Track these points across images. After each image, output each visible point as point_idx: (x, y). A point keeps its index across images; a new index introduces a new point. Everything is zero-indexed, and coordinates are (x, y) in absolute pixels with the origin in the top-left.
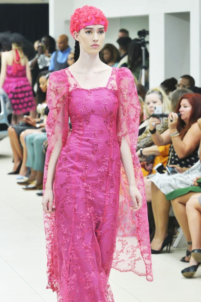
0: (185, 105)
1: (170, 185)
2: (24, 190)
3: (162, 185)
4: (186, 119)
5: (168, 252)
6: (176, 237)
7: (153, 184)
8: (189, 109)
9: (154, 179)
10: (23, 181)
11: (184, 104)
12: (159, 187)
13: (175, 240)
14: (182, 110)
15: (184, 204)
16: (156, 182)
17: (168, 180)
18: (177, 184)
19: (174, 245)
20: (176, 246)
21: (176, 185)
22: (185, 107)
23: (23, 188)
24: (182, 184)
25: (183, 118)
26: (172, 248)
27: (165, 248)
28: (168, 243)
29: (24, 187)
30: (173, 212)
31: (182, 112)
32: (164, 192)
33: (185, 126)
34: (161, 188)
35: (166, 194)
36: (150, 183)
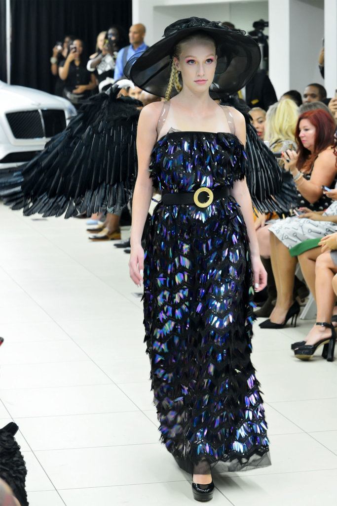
0: (307, 128)
1: (295, 235)
2: (91, 240)
3: (284, 235)
4: (311, 146)
5: (294, 325)
6: (305, 306)
7: (272, 233)
8: (312, 132)
9: (273, 228)
10: (96, 227)
11: (304, 127)
12: (280, 239)
13: (303, 309)
14: (303, 135)
15: (314, 261)
16: (276, 231)
17: (293, 228)
18: (305, 233)
19: (301, 317)
20: (303, 318)
21: (304, 235)
22: (307, 130)
23: (90, 238)
24: (312, 233)
25: (306, 145)
26: (299, 321)
27: (290, 321)
28: (294, 314)
29: (92, 235)
30: (300, 271)
31: (303, 137)
32: (287, 246)
33: (310, 156)
34: (283, 239)
35: (290, 248)
36: (268, 232)
